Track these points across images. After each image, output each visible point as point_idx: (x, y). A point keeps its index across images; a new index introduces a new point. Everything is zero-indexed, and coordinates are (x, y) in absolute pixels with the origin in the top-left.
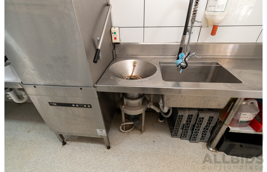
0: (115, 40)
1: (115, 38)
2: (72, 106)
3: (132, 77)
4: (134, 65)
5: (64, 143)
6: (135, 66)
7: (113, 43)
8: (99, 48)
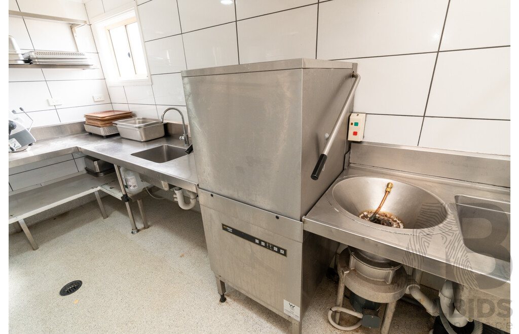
0: (355, 136)
1: (355, 133)
2: (254, 242)
3: (377, 215)
4: (386, 191)
5: (223, 300)
6: (389, 192)
7: (349, 141)
8: (326, 152)
